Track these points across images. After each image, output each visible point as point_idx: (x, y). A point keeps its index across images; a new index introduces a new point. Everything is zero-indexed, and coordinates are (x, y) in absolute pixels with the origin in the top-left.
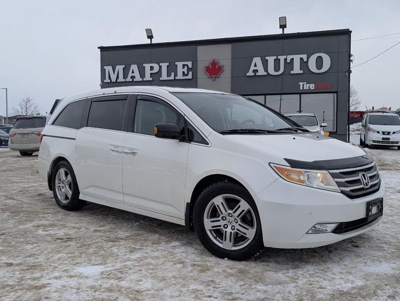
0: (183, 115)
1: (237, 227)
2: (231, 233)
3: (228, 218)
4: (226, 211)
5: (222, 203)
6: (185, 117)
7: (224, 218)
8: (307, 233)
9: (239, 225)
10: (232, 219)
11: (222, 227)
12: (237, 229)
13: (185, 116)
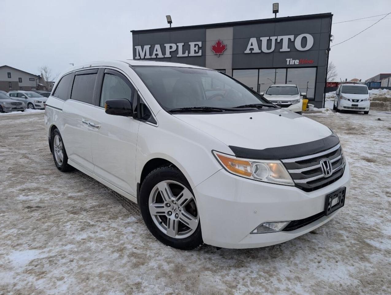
0: (137, 90)
1: (181, 216)
2: (174, 221)
3: (172, 204)
4: (170, 198)
5: (166, 189)
6: (139, 93)
7: (168, 205)
8: (252, 233)
9: (182, 214)
10: (175, 206)
11: (166, 214)
12: (180, 218)
13: (138, 91)
